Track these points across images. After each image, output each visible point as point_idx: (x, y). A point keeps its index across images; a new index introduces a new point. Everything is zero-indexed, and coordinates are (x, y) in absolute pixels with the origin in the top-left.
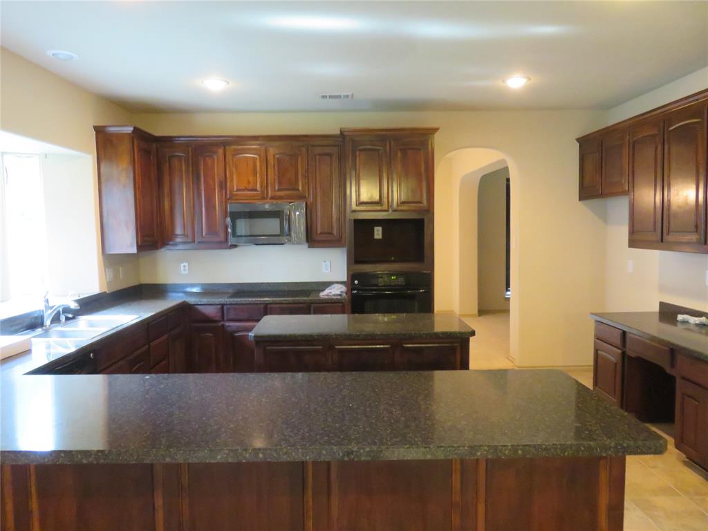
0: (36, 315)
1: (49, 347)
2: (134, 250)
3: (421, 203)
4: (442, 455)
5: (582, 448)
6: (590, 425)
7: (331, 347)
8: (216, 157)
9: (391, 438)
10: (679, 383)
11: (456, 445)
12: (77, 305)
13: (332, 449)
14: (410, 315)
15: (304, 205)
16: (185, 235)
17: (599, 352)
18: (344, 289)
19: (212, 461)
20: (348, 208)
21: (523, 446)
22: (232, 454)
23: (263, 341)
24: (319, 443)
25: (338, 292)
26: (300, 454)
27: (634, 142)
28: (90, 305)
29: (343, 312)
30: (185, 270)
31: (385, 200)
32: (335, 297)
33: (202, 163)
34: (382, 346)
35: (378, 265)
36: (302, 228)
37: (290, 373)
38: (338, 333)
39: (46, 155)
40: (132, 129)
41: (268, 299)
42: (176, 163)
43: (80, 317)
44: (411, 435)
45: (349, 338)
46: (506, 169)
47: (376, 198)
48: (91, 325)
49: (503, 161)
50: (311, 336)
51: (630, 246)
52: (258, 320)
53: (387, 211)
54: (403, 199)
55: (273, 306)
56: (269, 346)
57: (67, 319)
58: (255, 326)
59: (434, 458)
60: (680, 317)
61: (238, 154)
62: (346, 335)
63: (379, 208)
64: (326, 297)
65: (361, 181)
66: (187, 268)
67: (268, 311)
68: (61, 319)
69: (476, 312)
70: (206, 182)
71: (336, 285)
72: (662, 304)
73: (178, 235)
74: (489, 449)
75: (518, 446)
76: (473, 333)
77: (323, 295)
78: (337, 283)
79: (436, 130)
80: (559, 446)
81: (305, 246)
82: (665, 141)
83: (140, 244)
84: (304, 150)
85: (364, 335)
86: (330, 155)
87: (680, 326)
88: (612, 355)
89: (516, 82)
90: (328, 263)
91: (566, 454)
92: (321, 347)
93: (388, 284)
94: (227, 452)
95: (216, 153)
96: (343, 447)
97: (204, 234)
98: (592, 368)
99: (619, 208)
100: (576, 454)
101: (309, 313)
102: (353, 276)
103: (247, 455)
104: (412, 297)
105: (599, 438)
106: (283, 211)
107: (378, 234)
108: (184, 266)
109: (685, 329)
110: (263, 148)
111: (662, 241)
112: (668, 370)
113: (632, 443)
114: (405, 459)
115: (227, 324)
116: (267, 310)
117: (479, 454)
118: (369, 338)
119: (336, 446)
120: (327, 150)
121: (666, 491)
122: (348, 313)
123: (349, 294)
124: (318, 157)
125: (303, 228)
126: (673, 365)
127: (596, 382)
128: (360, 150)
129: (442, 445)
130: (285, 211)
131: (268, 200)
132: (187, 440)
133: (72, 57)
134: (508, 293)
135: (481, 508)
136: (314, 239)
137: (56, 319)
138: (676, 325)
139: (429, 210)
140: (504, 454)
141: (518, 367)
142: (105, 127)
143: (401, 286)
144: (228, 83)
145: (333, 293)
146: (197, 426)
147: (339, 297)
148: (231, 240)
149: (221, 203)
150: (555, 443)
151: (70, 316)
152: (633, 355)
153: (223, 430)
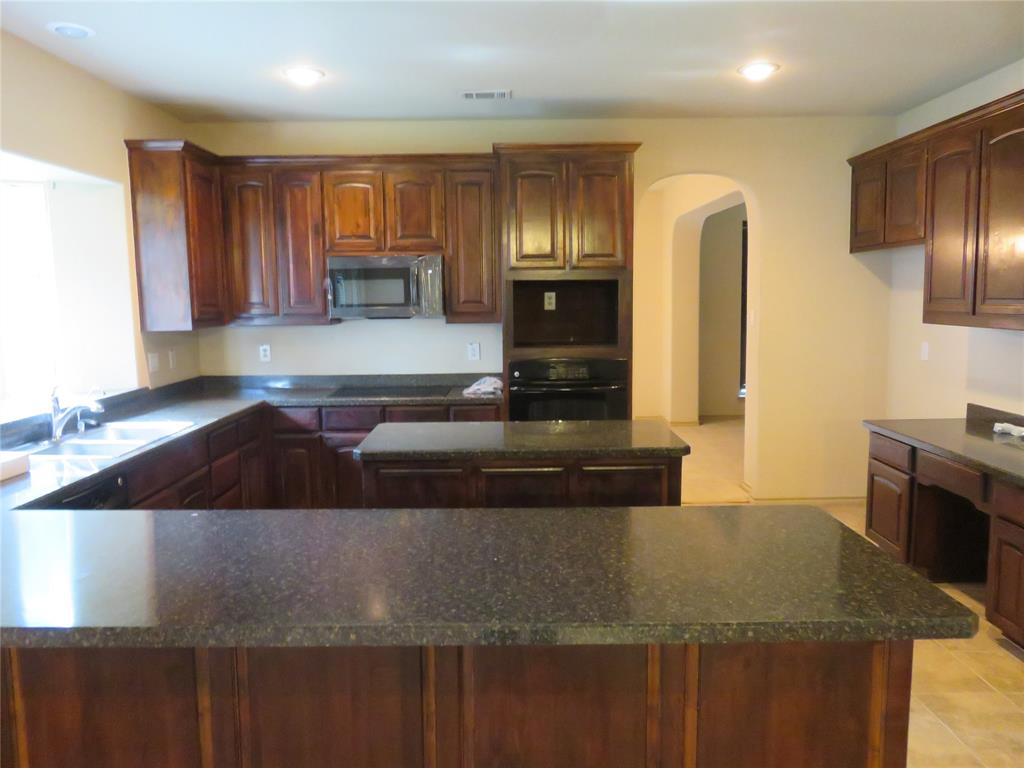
0: (41, 421)
1: (60, 467)
2: (188, 326)
3: (612, 255)
4: (630, 638)
5: (847, 629)
6: (859, 592)
7: (476, 471)
8: (308, 188)
9: (553, 612)
10: (995, 525)
11: (651, 623)
12: (100, 406)
13: (461, 628)
14: (595, 423)
15: (439, 260)
16: (264, 304)
17: (876, 478)
18: (499, 384)
19: (279, 645)
20: (504, 263)
21: (755, 624)
22: (308, 635)
23: (373, 460)
24: (444, 619)
25: (491, 389)
26: (412, 636)
27: (935, 163)
28: (122, 407)
29: (497, 418)
30: (265, 356)
31: (560, 252)
32: (485, 397)
33: (288, 197)
34: (551, 469)
35: (548, 349)
36: (437, 292)
37: (409, 510)
38: (484, 450)
39: (54, 184)
40: (181, 144)
41: (387, 399)
42: (249, 195)
43: (108, 424)
44: (584, 606)
45: (500, 457)
46: (742, 207)
47: (547, 248)
48: (124, 436)
49: (739, 194)
50: (445, 454)
51: (925, 321)
52: (370, 430)
53: (563, 268)
54: (588, 249)
55: (393, 409)
56: (383, 468)
57: (88, 427)
58: (363, 438)
59: (618, 642)
60: (998, 427)
61: (341, 183)
62: (497, 453)
63: (551, 264)
64: (473, 396)
65: (525, 225)
66: (268, 353)
67: (387, 416)
68: (79, 427)
69: (696, 418)
70: (294, 224)
71: (488, 378)
72: (971, 408)
73: (253, 304)
74: (703, 629)
75: (748, 624)
76: (687, 450)
77: (468, 393)
78: (490, 375)
79: (636, 146)
80: (811, 626)
81: (442, 320)
82: (983, 161)
83: (196, 316)
84: (439, 177)
85: (524, 453)
86: (479, 185)
87: (997, 441)
88: (895, 483)
89: (758, 71)
90: (476, 346)
91: (822, 637)
92: (460, 470)
93: (564, 376)
94: (301, 631)
95: (309, 181)
96: (478, 624)
97: (292, 301)
98: (865, 501)
99: (911, 264)
100: (837, 637)
101: (447, 419)
102: (511, 365)
103: (332, 636)
104: (601, 396)
105: (872, 613)
106: (408, 269)
107: (550, 304)
108: (265, 350)
109: (1005, 444)
110: (380, 173)
111: (974, 313)
112: (980, 506)
113: (923, 621)
114: (574, 643)
115: (327, 435)
116: (386, 414)
117: (687, 636)
118: (532, 456)
119: (466, 622)
120: (474, 177)
121: (970, 684)
122: (504, 420)
123: (507, 390)
124: (460, 187)
125: (438, 294)
126: (986, 498)
127: (870, 524)
128: (523, 177)
129: (631, 622)
130: (412, 269)
131: (387, 252)
132: (242, 612)
133: (86, 34)
134: (743, 391)
135: (691, 715)
136: (453, 310)
137: (71, 427)
138: (991, 439)
139: (626, 267)
140: (726, 636)
141: (756, 499)
142: (141, 141)
143: (584, 379)
144: (324, 74)
145: (483, 390)
146: (260, 590)
147: (491, 396)
148: (332, 312)
149: (316, 256)
150: (804, 619)
151: (93, 422)
152: (926, 482)
153: (299, 597)
